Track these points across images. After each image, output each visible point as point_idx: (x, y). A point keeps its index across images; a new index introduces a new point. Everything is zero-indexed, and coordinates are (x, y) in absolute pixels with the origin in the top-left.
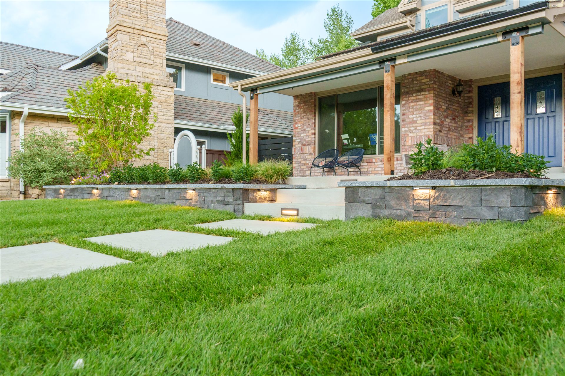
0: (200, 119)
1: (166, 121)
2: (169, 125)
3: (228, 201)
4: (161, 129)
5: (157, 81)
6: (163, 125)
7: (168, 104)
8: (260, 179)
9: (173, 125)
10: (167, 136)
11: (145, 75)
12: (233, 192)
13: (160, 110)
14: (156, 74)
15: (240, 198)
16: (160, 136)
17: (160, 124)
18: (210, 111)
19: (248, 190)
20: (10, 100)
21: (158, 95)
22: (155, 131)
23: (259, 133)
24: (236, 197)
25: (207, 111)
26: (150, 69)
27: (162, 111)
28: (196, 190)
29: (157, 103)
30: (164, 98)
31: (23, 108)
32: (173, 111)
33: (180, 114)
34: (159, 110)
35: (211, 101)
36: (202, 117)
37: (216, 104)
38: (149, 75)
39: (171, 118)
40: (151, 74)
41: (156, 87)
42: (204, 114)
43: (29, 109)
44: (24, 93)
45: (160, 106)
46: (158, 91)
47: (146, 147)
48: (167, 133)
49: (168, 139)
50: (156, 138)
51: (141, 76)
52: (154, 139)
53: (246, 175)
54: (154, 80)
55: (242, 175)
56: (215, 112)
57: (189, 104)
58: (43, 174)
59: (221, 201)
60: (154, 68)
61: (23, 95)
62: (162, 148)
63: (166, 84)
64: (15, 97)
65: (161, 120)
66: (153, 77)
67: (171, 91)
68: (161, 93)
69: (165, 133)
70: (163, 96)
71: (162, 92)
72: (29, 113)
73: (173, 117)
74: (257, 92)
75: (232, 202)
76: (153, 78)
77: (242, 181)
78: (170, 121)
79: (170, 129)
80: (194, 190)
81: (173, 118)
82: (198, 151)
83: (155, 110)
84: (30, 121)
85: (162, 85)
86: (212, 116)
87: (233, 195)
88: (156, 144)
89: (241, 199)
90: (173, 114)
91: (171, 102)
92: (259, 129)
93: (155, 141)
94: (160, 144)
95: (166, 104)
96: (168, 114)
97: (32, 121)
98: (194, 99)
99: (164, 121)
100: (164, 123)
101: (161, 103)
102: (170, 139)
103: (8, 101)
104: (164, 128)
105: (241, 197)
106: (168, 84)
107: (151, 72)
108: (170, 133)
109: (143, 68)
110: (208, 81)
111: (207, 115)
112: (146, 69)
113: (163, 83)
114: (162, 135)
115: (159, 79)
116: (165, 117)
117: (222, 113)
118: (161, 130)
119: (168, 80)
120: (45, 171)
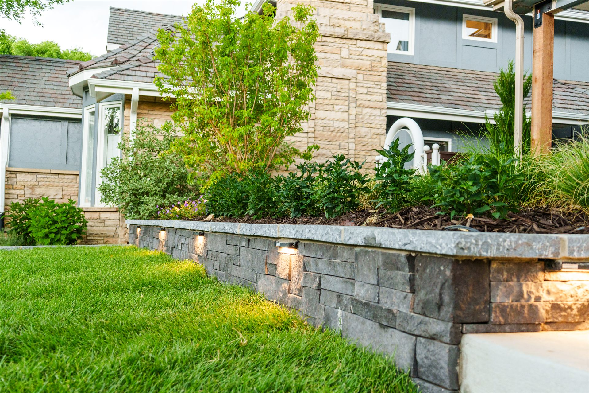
0: (438, 101)
1: (372, 104)
2: (377, 112)
3: (389, 311)
4: (362, 119)
5: (356, 31)
6: (365, 111)
7: (375, 73)
8: (554, 211)
9: (384, 111)
10: (373, 131)
11: (333, 21)
12: (412, 268)
13: (361, 85)
14: (354, 20)
15: (440, 306)
16: (359, 132)
17: (359, 109)
18: (459, 87)
19: (489, 261)
20: (113, 77)
21: (358, 57)
22: (350, 122)
23: (554, 121)
24: (422, 295)
25: (452, 86)
26: (345, 12)
27: (365, 85)
28: (301, 246)
29: (355, 71)
30: (369, 62)
31: (132, 89)
32: (385, 85)
33: (400, 93)
34: (358, 84)
35: (461, 71)
36: (440, 96)
37: (472, 76)
38: (341, 22)
39: (380, 98)
40: (345, 20)
41: (354, 42)
42: (447, 91)
43: (140, 90)
44: (139, 66)
45: (360, 77)
46: (357, 49)
47: (333, 151)
48: (373, 126)
49: (375, 136)
50: (351, 136)
51: (328, 23)
52: (348, 138)
53: (494, 187)
54: (350, 30)
55: (474, 189)
56: (468, 88)
57: (420, 76)
58: (145, 199)
59: (366, 305)
60: (352, 8)
61: (138, 68)
62: (363, 153)
63: (372, 36)
64: (124, 72)
65: (361, 102)
66: (348, 24)
67: (381, 48)
68: (363, 53)
69: (368, 125)
70: (367, 58)
71: (366, 52)
72: (140, 96)
73: (385, 96)
74: (549, 8)
75: (406, 318)
76: (349, 27)
77: (471, 216)
78: (379, 105)
79: (378, 118)
80: (291, 245)
81: (385, 99)
82: (425, 156)
83: (351, 84)
84: (146, 112)
85: (364, 38)
86: (462, 95)
87: (412, 281)
88: (352, 146)
89: (448, 311)
90: (385, 92)
91: (382, 69)
92: (554, 114)
93: (350, 140)
94: (359, 147)
95: (371, 73)
96: (375, 90)
97: (150, 112)
98: (431, 68)
99: (367, 103)
100: (368, 107)
101: (362, 72)
102: (378, 137)
103: (109, 77)
104: (367, 117)
105: (446, 299)
106: (376, 35)
107: (346, 17)
108: (378, 126)
109: (332, 10)
110: (458, 35)
111: (453, 94)
112: (337, 11)
113: (366, 34)
114: (363, 131)
115: (359, 27)
116: (369, 97)
117: (480, 89)
118: (361, 121)
119: (377, 28)
120: (147, 194)
